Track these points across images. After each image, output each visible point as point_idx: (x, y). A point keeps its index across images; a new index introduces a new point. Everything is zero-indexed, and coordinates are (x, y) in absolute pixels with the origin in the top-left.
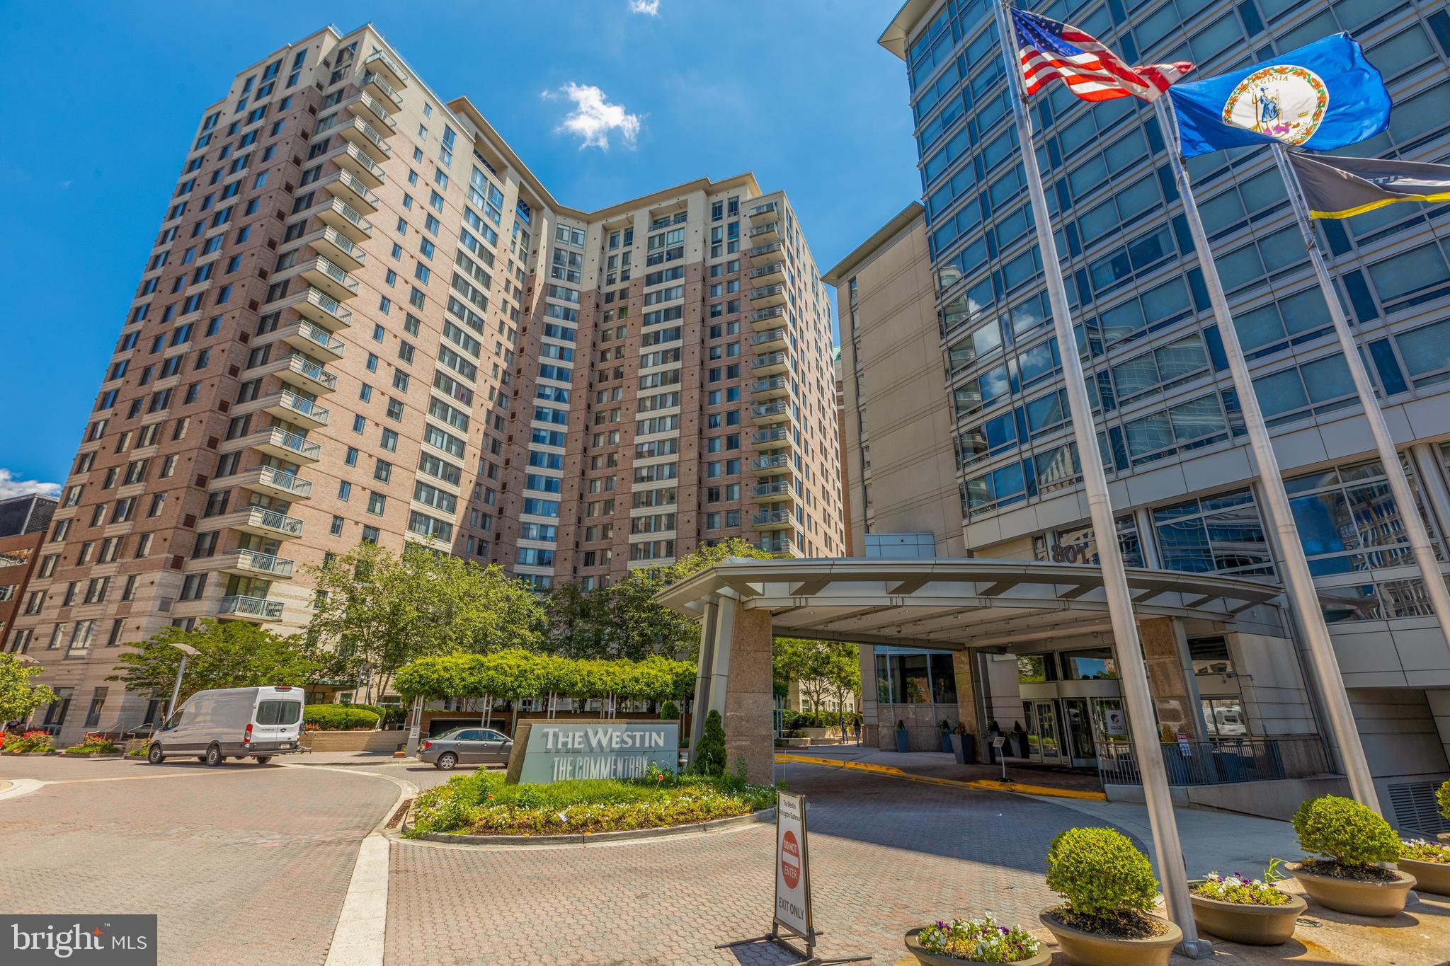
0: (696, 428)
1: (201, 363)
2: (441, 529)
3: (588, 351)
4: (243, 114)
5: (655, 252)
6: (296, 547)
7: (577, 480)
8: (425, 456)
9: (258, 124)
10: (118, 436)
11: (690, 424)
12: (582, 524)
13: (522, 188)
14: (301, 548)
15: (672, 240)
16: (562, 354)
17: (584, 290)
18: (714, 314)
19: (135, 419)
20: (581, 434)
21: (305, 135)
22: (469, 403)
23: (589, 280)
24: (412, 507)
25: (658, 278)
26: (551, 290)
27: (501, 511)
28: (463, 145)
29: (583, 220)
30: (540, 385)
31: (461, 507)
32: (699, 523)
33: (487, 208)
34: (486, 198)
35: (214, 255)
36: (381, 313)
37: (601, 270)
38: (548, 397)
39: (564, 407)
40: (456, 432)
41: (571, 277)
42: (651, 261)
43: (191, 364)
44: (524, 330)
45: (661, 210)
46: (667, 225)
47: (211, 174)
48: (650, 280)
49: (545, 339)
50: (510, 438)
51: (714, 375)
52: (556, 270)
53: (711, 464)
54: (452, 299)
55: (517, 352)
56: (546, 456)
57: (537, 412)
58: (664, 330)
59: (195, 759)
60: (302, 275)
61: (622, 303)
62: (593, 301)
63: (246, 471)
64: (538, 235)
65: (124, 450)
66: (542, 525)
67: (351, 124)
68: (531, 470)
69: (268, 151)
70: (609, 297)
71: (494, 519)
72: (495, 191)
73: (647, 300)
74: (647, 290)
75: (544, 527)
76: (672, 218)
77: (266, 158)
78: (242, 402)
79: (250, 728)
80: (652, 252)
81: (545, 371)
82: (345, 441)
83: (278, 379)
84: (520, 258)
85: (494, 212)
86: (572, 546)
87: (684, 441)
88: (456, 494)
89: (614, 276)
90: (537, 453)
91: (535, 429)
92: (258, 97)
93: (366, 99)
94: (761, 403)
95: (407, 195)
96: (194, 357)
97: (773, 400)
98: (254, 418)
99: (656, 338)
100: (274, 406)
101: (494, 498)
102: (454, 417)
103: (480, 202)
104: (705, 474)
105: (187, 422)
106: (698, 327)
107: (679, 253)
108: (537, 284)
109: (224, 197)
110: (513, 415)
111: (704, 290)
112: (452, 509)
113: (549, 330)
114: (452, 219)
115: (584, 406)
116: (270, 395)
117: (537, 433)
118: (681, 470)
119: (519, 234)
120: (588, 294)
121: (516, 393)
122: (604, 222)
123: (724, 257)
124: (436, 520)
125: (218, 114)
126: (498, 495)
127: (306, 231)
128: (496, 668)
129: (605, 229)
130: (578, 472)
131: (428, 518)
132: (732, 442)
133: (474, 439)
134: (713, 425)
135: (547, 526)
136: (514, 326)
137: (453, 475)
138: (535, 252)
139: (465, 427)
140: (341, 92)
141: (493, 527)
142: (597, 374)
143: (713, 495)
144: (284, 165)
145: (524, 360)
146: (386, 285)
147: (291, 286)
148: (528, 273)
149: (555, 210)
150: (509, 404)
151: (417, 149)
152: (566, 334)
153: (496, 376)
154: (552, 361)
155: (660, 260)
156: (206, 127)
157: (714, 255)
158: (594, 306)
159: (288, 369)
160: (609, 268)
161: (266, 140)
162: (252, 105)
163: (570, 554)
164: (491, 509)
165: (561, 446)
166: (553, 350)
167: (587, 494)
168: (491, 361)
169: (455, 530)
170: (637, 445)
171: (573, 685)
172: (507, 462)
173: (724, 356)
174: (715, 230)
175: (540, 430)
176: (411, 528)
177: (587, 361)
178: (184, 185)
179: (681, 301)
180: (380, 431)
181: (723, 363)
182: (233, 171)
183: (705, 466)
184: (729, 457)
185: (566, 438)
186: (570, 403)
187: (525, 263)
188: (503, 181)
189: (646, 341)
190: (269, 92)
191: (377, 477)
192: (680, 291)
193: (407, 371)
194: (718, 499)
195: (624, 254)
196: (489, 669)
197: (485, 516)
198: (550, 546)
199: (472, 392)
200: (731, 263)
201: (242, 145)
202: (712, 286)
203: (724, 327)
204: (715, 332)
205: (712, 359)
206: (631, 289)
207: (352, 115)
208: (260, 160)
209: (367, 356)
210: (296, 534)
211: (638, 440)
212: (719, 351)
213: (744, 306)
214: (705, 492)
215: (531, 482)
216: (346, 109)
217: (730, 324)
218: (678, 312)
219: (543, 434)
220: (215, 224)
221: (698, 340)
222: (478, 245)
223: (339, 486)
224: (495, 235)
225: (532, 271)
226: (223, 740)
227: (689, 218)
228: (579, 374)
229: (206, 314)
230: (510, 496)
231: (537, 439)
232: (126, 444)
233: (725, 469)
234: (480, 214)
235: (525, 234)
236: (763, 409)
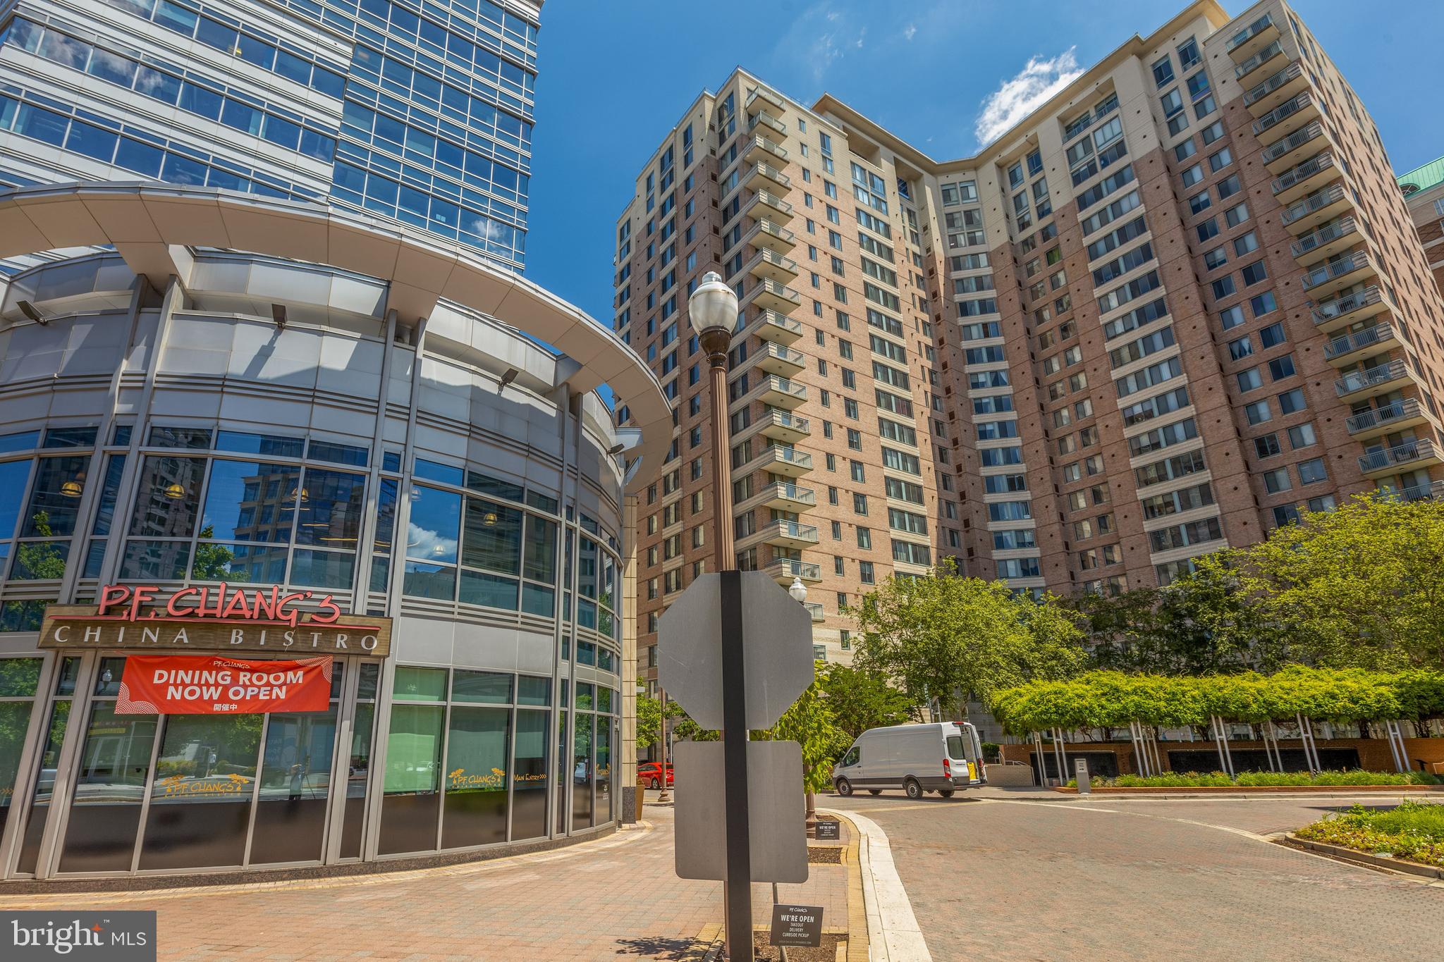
0: (1214, 364)
1: (694, 440)
2: (920, 554)
3: (1019, 316)
4: (656, 210)
5: (1081, 165)
6: (816, 591)
7: (1047, 470)
8: (889, 481)
9: (671, 213)
10: (646, 520)
11: (1202, 362)
12: (1066, 521)
13: (897, 163)
14: (819, 592)
15: (1103, 138)
16: (986, 330)
17: (992, 248)
18: (1196, 209)
19: (654, 503)
20: (1038, 416)
21: (715, 204)
22: (910, 415)
23: (996, 233)
24: (892, 536)
25: (1097, 193)
26: (955, 263)
27: (967, 523)
28: (839, 144)
29: (969, 169)
30: (971, 374)
31: (932, 525)
32: (1253, 487)
33: (873, 201)
34: (869, 190)
35: (674, 344)
36: (819, 347)
37: (1007, 216)
38: (983, 385)
39: (1005, 390)
40: (905, 448)
41: (973, 241)
42: (1077, 179)
43: (686, 444)
44: (938, 318)
45: (1074, 110)
46: (1087, 125)
47: (646, 275)
48: (1082, 202)
49: (962, 321)
50: (955, 442)
51: (1221, 288)
52: (953, 238)
53: (1251, 406)
54: (869, 310)
55: (937, 345)
56: (1000, 452)
57: (976, 405)
58: (1124, 256)
59: (867, 793)
60: (755, 333)
61: (1049, 245)
62: (1008, 256)
63: (764, 527)
64: (924, 208)
65: (655, 531)
66: (1017, 531)
67: (755, 172)
68: (986, 471)
69: (688, 232)
70: (1028, 243)
71: (962, 534)
72: (875, 179)
73: (1087, 227)
74: (1082, 216)
75: (1020, 532)
76: (1093, 113)
77: (688, 240)
78: (739, 466)
79: (946, 763)
80: (1076, 166)
81: (972, 356)
82: (825, 482)
83: (763, 436)
84: (913, 242)
85: (880, 202)
86: (1061, 548)
87: (1197, 388)
88: (924, 514)
89: (1027, 218)
90: (988, 450)
91: (979, 425)
92: (663, 189)
93: (760, 141)
94: (1322, 302)
95: (808, 220)
96: (687, 436)
97: (1346, 290)
98: (755, 478)
99: (1114, 270)
100: (770, 462)
101: (955, 511)
102: (901, 433)
103: (866, 197)
104: (1244, 422)
105: (700, 495)
106: (1178, 234)
107: (1120, 149)
108: (938, 262)
109: (664, 290)
110: (952, 416)
111: (1173, 183)
112: (924, 531)
113: (964, 309)
114: (849, 227)
115: (1031, 382)
116: (763, 453)
117: (982, 428)
118: (1204, 425)
119: (905, 214)
120: (1000, 251)
121: (948, 390)
122: (997, 159)
123: (1192, 126)
124: (914, 545)
125: (629, 222)
126: (959, 507)
127: (745, 292)
128: (1135, 692)
129: (1000, 167)
130: (1046, 461)
131: (906, 543)
132: (1279, 369)
133: (924, 450)
134: (1239, 354)
135: (1022, 531)
136: (926, 317)
137: (916, 494)
138: (925, 228)
139: (913, 442)
140: (733, 147)
141: (962, 542)
142: (1037, 340)
143: (1265, 446)
144: (707, 239)
145: (947, 352)
146: (816, 317)
147: (748, 347)
148: (924, 254)
149: (934, 170)
150: (944, 405)
151: (804, 170)
152: (985, 307)
153: (924, 380)
154: (977, 342)
155: (1092, 170)
156: (622, 238)
157: (1174, 128)
158: (1012, 261)
159: (772, 424)
160: (1017, 209)
161: (683, 225)
162: (659, 199)
163: (1062, 557)
164: (957, 524)
165: (1014, 436)
166: (974, 330)
167: (1062, 484)
168: (919, 364)
169: (933, 553)
170: (1124, 410)
171: (1246, 706)
172: (959, 468)
173: (1232, 258)
174: (1165, 98)
175: (984, 424)
176: (895, 557)
177: (1021, 329)
178: (622, 295)
179: (1141, 210)
180: (848, 464)
181: (1232, 267)
182: (664, 264)
183: (1241, 412)
184: (1281, 390)
185: (1018, 425)
186: (1011, 383)
187: (919, 245)
188: (878, 164)
189: (1100, 277)
190: (671, 180)
191: (857, 511)
192: (1135, 198)
193: (854, 398)
194: (1275, 450)
195: (1033, 186)
196: (1127, 693)
197: (952, 531)
198: (1033, 553)
199: (910, 401)
200: (1206, 133)
201: (664, 238)
202: (1183, 173)
203: (1221, 220)
204: (1205, 232)
205: (1211, 267)
206: (1059, 223)
207: (751, 165)
208: (684, 244)
209: (819, 392)
210: (817, 578)
211: (1122, 403)
212: (1220, 254)
213: (1252, 178)
214: (1251, 445)
215: (991, 484)
216: (744, 161)
217: (1230, 212)
218: (1140, 225)
219: (989, 427)
220: (664, 317)
221: (1184, 250)
222: (875, 243)
223: (830, 527)
224: (887, 227)
225: (928, 250)
226: (917, 774)
227: (1120, 100)
228: (1014, 348)
229: (684, 397)
230: (974, 505)
231: (984, 435)
232: (655, 525)
233: (1278, 406)
234: (868, 210)
235: (909, 211)
236: (1331, 309)
